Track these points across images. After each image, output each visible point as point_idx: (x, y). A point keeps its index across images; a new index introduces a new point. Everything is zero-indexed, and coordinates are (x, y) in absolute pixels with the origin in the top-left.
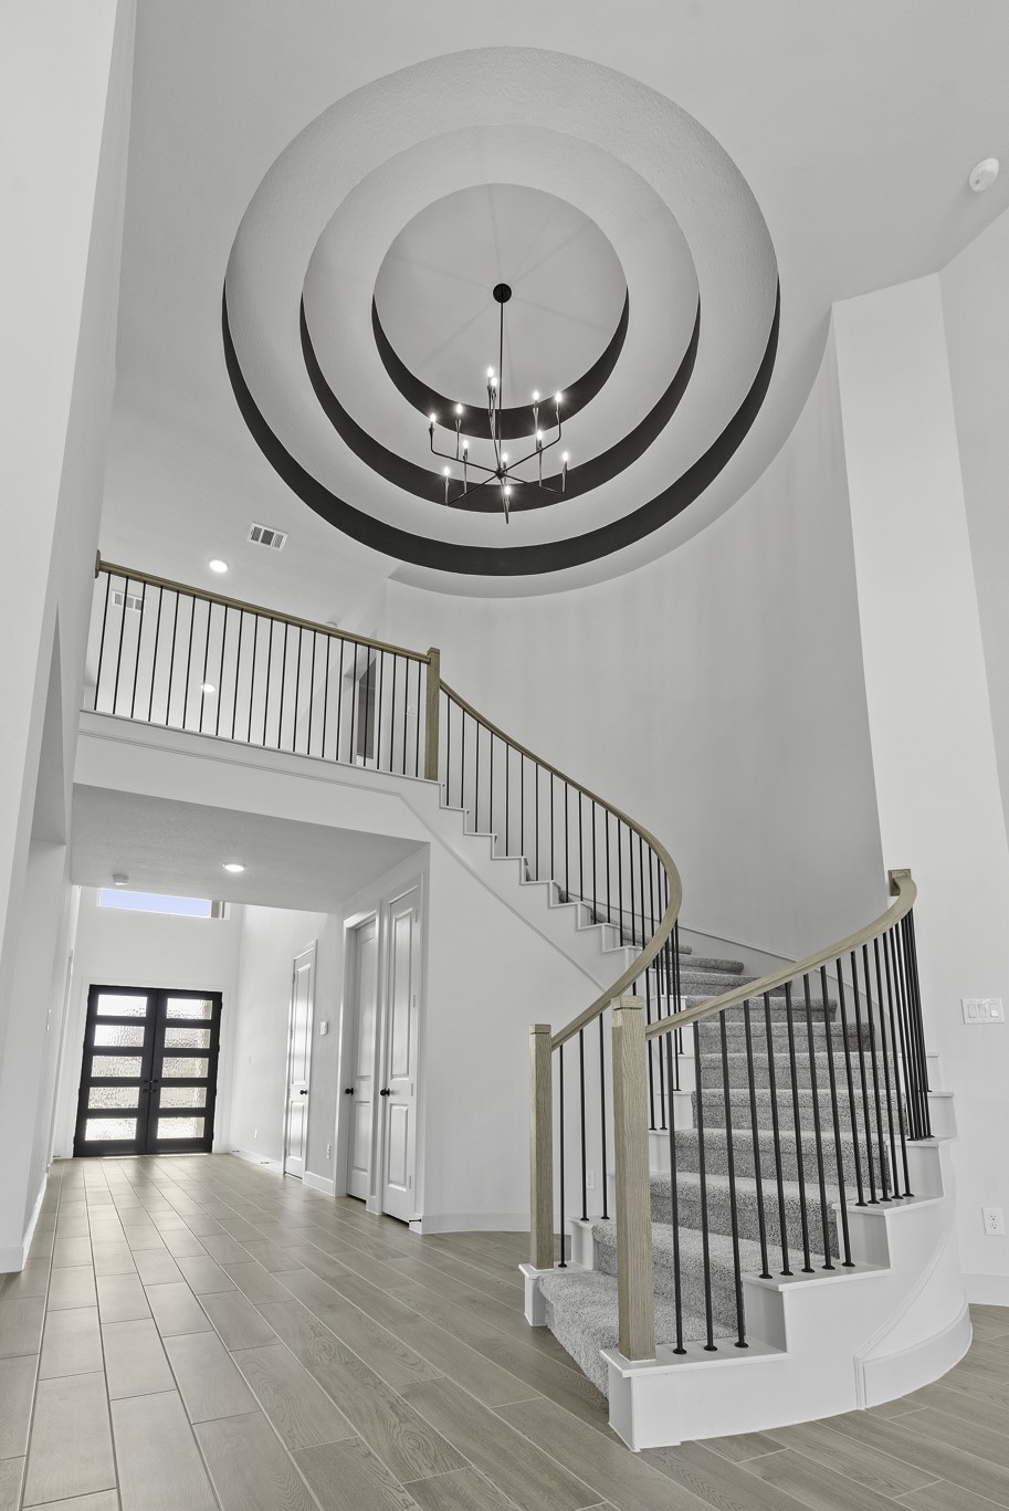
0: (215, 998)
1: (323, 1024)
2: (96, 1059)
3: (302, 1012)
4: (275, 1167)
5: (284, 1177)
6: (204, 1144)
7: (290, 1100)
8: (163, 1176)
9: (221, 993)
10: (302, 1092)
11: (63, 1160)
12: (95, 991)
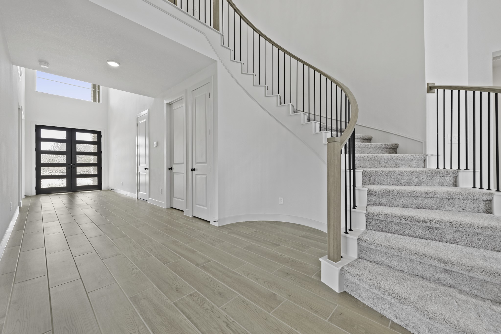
0: (99, 133)
1: (155, 143)
2: (42, 156)
3: (142, 141)
4: (134, 196)
5: (138, 199)
6: (99, 187)
7: (139, 171)
8: (83, 203)
9: (101, 131)
10: (145, 169)
11: (30, 196)
12: (38, 128)
